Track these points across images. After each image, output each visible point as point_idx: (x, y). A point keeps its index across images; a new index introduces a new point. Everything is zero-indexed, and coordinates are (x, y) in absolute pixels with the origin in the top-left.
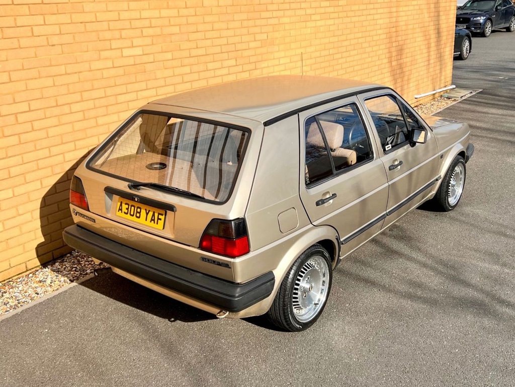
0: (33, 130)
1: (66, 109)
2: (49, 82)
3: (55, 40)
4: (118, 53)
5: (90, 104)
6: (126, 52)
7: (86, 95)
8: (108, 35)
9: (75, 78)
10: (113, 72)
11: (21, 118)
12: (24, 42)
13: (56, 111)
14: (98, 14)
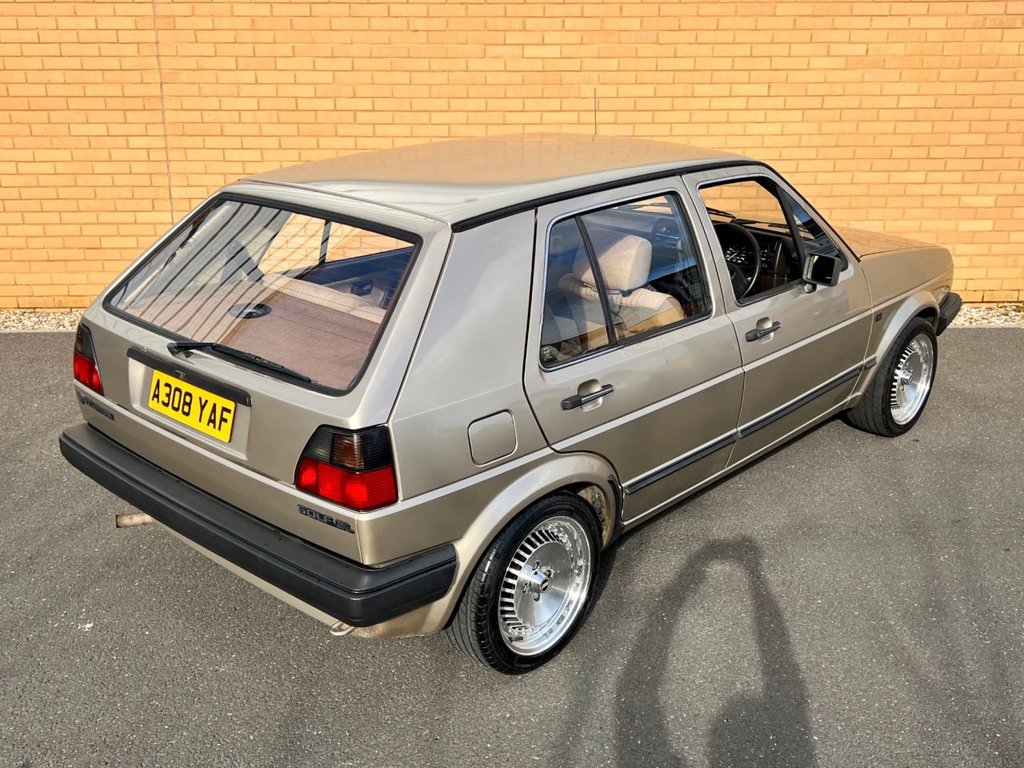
0: (374, 136)
1: (424, 117)
2: (405, 77)
3: (420, 24)
4: (516, 51)
5: (461, 117)
6: (529, 51)
7: (456, 105)
8: (502, 23)
9: (442, 78)
10: (503, 77)
11: (362, 117)
12: (376, 23)
13: (409, 117)
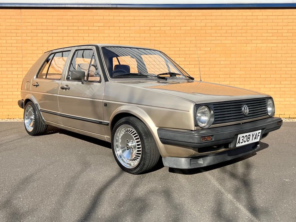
14: (110, 34)
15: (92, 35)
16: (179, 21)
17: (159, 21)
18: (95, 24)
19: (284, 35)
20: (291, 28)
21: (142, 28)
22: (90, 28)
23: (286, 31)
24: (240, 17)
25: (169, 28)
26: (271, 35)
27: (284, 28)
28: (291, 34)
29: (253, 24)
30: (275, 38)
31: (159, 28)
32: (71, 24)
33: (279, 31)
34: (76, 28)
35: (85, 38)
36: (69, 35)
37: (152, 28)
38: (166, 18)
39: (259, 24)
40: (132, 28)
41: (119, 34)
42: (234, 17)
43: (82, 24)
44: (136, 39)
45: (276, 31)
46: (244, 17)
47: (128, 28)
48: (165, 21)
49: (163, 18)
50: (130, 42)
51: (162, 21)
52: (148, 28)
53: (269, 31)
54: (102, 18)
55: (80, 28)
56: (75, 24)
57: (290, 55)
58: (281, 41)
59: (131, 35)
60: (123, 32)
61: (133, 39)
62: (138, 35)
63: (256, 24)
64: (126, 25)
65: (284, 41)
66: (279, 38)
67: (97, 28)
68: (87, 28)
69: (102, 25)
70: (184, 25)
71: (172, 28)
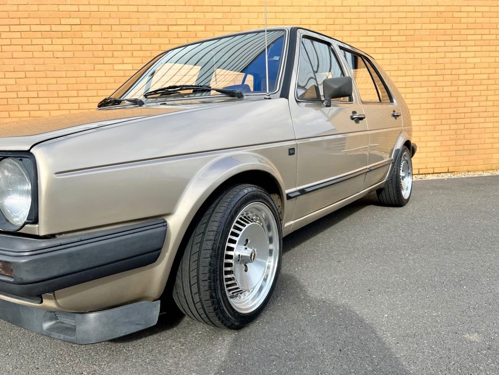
15: (59, 41)
16: (220, 15)
17: (183, 15)
18: (63, 21)
19: (393, 39)
20: (403, 27)
21: (153, 28)
22: (54, 28)
23: (396, 33)
24: (323, 9)
25: (203, 28)
26: (373, 39)
27: (393, 27)
28: (404, 38)
29: (344, 21)
30: (380, 44)
31: (184, 28)
32: (16, 21)
33: (386, 33)
34: (27, 28)
35: (46, 48)
36: (14, 42)
37: (172, 28)
38: (197, 9)
39: (354, 21)
40: (134, 28)
41: (112, 40)
42: (313, 9)
43: (37, 21)
44: (144, 47)
45: (380, 33)
46: (329, 9)
47: (128, 28)
48: (195, 15)
49: (191, 9)
50: (132, 53)
51: (190, 15)
52: (165, 28)
53: (370, 33)
54: (75, 8)
55: (34, 28)
56: (23, 21)
57: (403, 73)
58: (388, 50)
59: (135, 41)
60: (118, 35)
61: (138, 47)
62: (147, 41)
63: (348, 21)
64: (123, 21)
65: (394, 50)
66: (386, 44)
67: (68, 28)
68: (47, 28)
69: (77, 21)
70: (228, 21)
71: (208, 28)
